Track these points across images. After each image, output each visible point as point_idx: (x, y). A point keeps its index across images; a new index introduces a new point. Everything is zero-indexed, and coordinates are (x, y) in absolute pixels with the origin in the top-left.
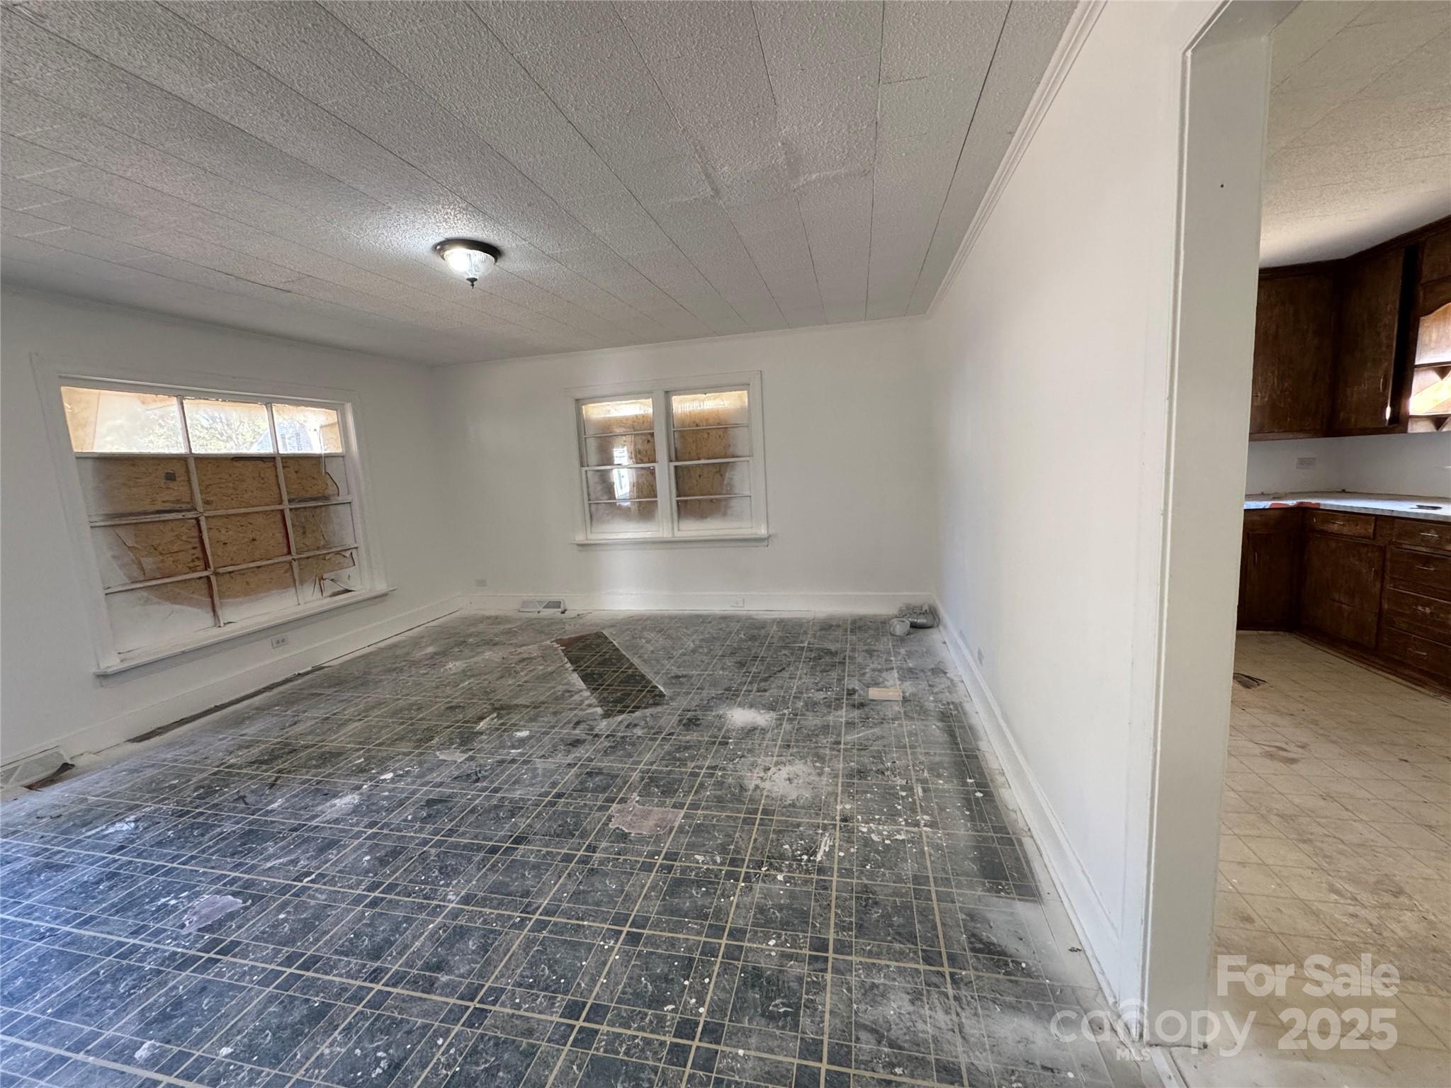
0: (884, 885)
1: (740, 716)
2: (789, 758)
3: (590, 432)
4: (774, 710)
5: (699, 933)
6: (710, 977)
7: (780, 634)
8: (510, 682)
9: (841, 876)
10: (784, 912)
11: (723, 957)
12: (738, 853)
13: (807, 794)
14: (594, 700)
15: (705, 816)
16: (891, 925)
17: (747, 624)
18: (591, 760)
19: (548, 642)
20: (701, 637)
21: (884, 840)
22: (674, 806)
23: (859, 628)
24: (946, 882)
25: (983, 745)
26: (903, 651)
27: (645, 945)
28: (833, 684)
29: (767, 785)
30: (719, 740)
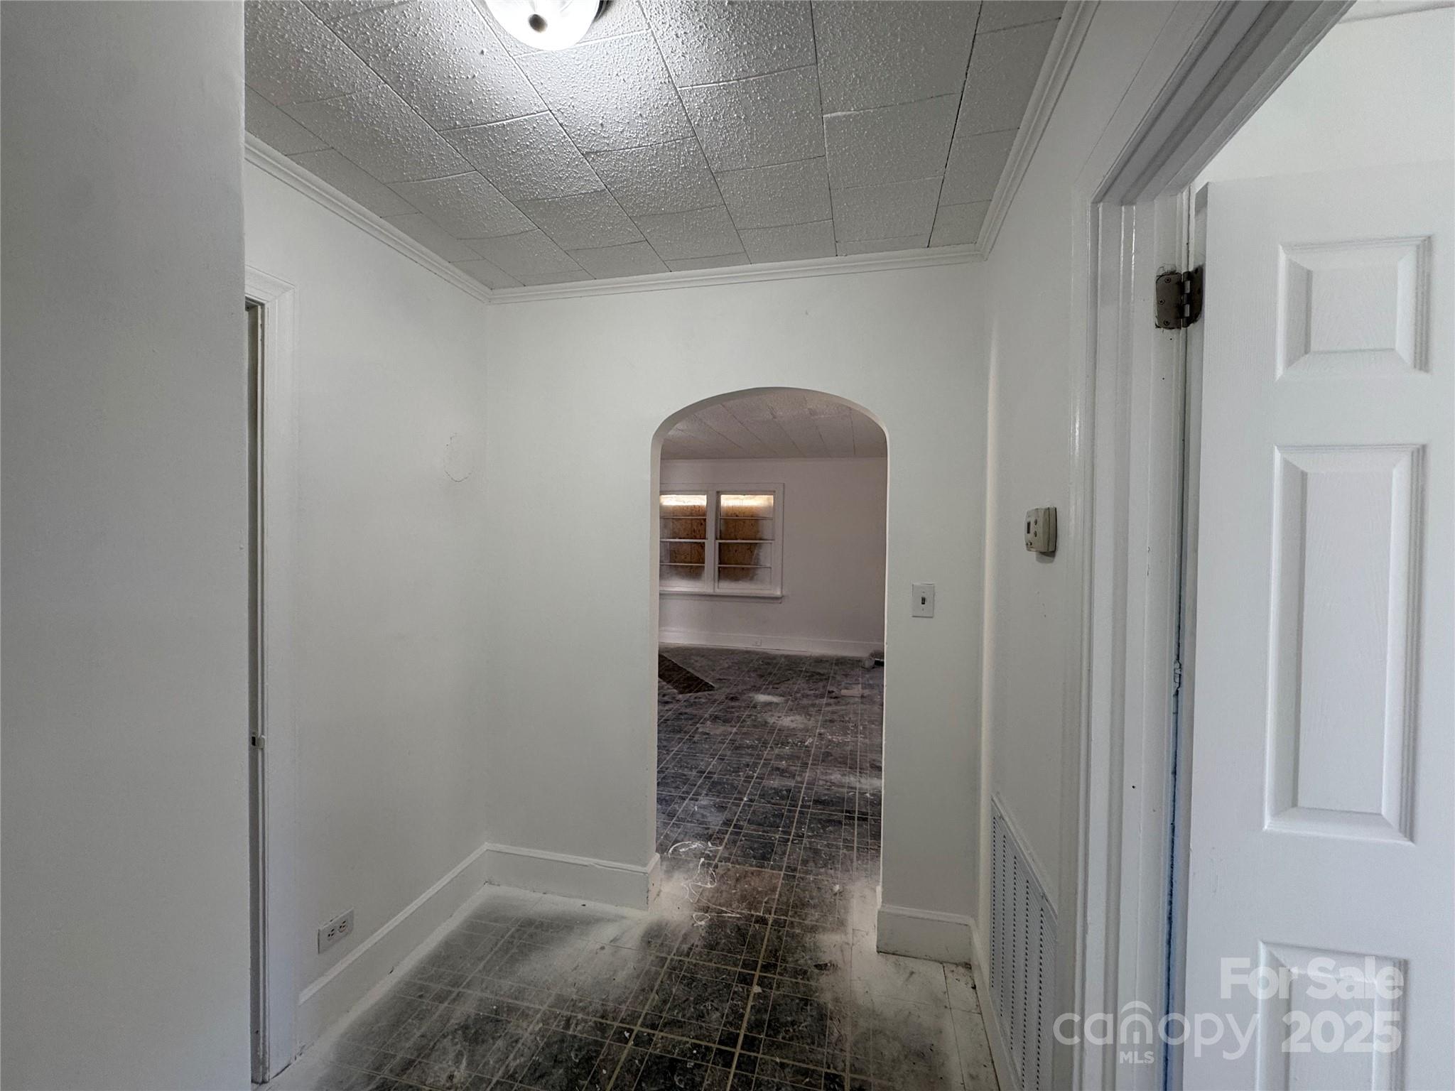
0: (836, 751)
1: (762, 698)
2: (792, 714)
4: (783, 696)
6: (757, 768)
7: (786, 663)
9: (816, 748)
10: (789, 756)
11: (762, 764)
12: (766, 741)
13: (801, 726)
15: (748, 730)
16: (836, 760)
17: (763, 656)
20: (732, 661)
21: (839, 741)
22: (730, 726)
23: (841, 663)
26: (867, 676)
28: (820, 688)
29: (780, 722)
30: (752, 705)
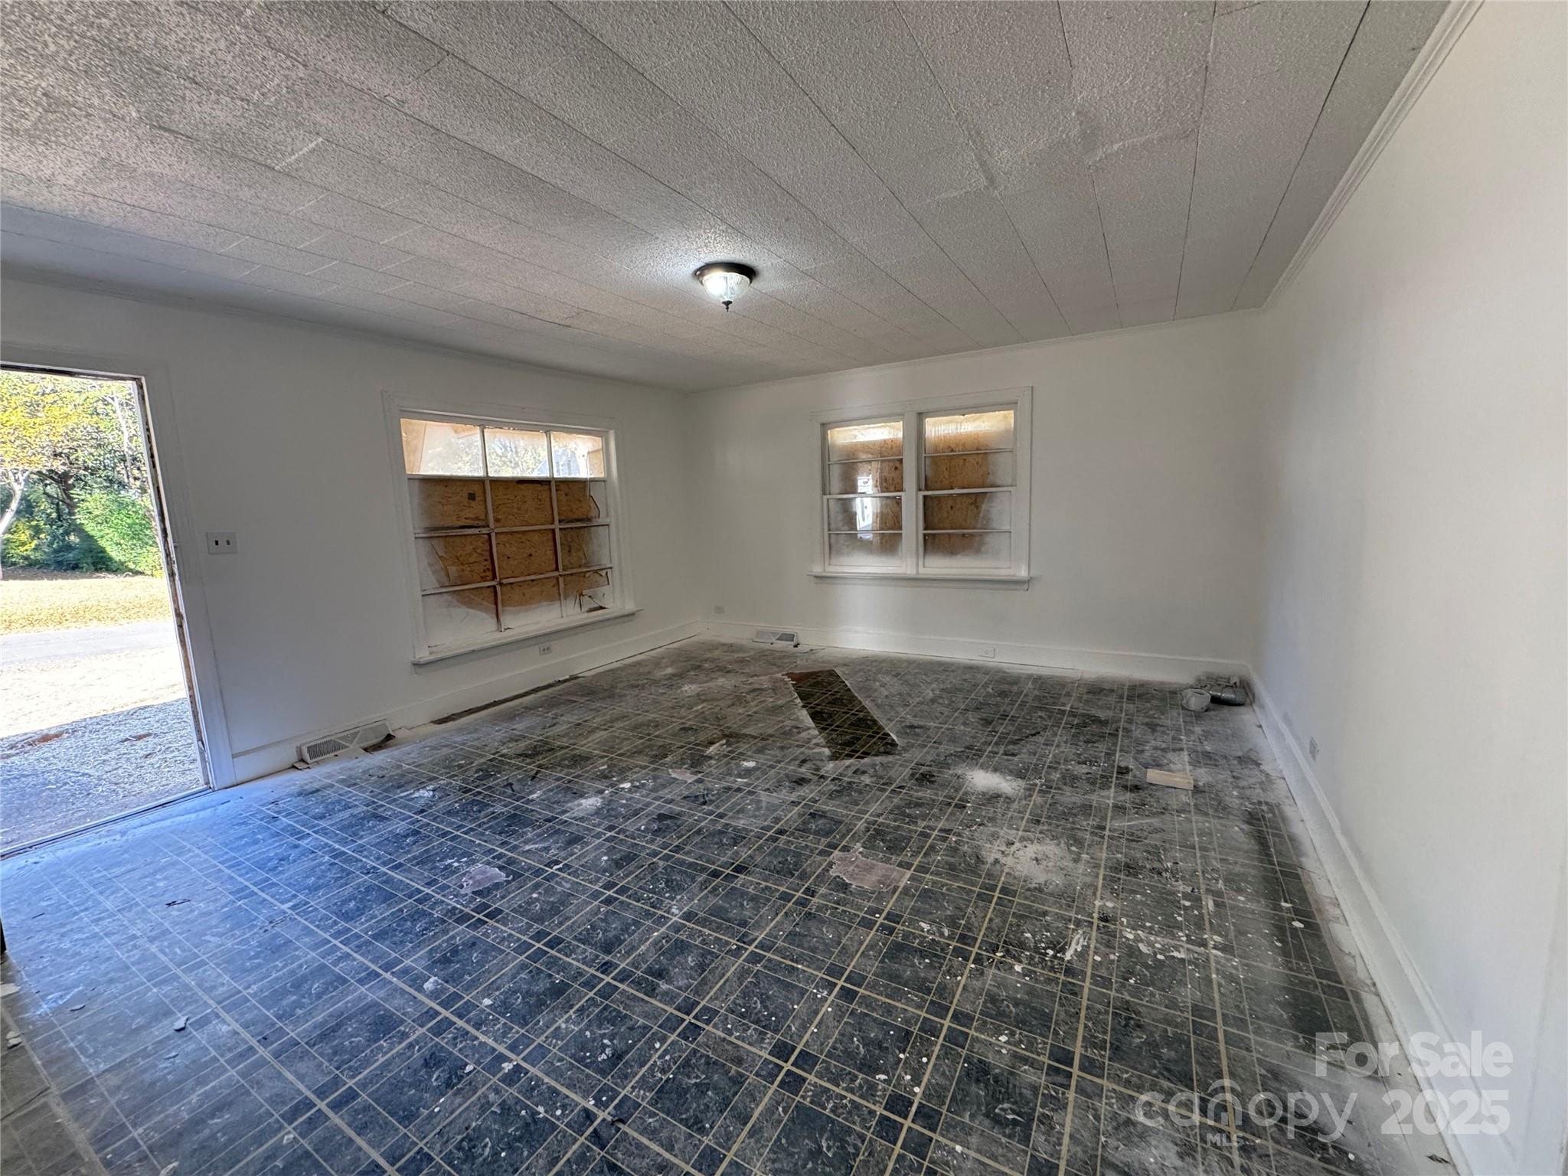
0: (1152, 1005)
1: (981, 780)
2: (1038, 835)
3: (834, 458)
4: (1023, 778)
5: (919, 1007)
6: (929, 1057)
7: (1036, 692)
8: (740, 711)
9: (1095, 983)
10: (1021, 1007)
11: (945, 1040)
12: (970, 930)
13: (1058, 880)
14: (822, 740)
15: (934, 883)
16: (1159, 1057)
17: (997, 678)
18: (816, 802)
19: (779, 675)
20: (942, 686)
21: (1155, 954)
22: (900, 865)
23: (1139, 696)
24: (1241, 1023)
25: (1309, 863)
26: (1198, 730)
27: (860, 1004)
28: (1100, 758)
29: (1009, 861)
30: (956, 801)
